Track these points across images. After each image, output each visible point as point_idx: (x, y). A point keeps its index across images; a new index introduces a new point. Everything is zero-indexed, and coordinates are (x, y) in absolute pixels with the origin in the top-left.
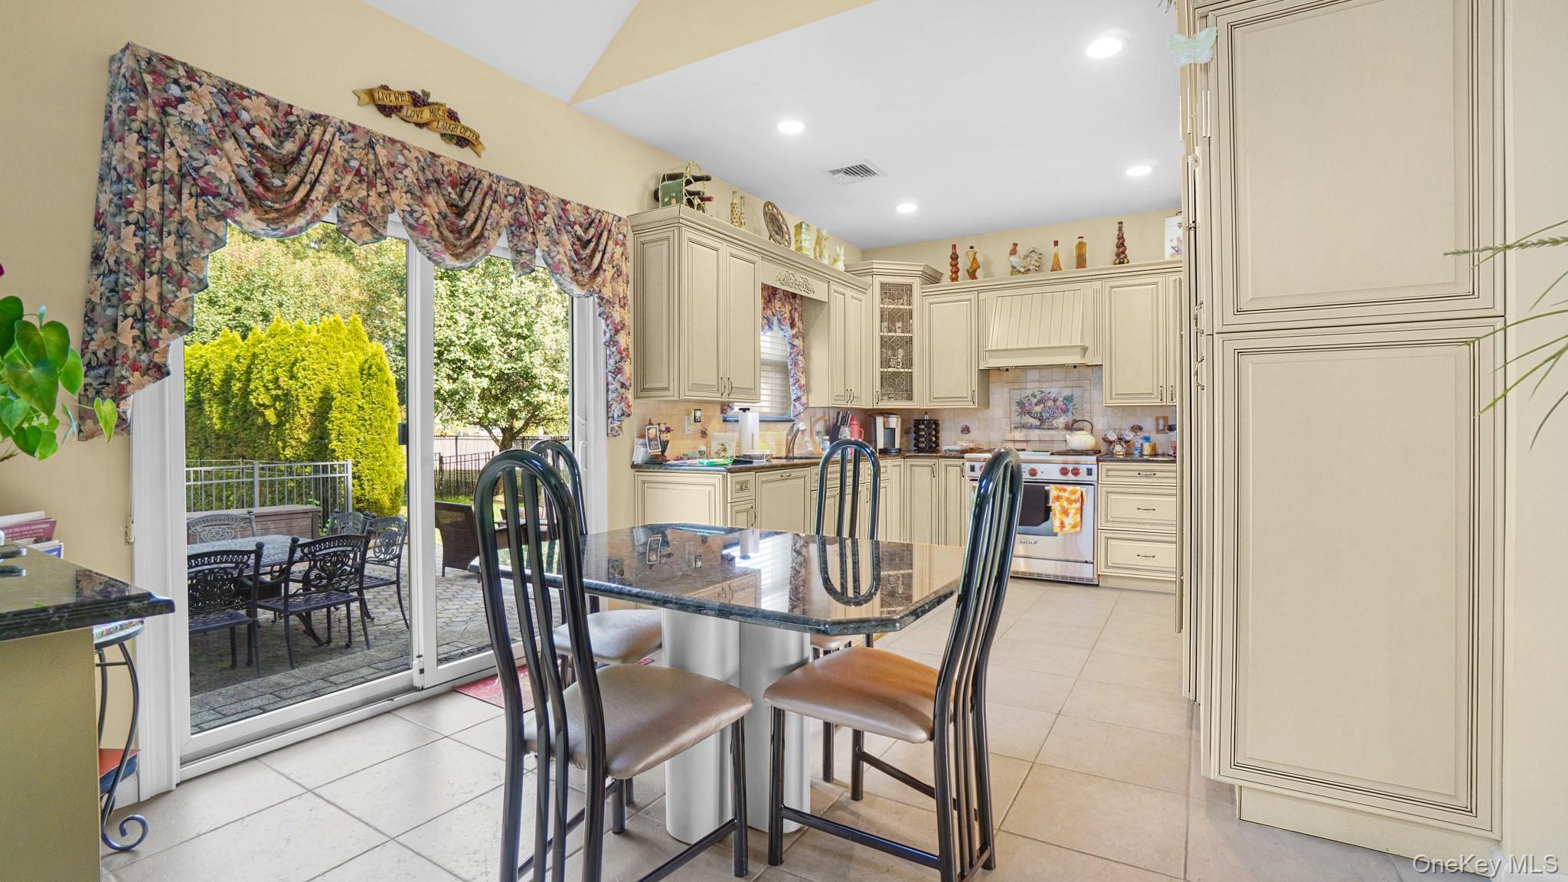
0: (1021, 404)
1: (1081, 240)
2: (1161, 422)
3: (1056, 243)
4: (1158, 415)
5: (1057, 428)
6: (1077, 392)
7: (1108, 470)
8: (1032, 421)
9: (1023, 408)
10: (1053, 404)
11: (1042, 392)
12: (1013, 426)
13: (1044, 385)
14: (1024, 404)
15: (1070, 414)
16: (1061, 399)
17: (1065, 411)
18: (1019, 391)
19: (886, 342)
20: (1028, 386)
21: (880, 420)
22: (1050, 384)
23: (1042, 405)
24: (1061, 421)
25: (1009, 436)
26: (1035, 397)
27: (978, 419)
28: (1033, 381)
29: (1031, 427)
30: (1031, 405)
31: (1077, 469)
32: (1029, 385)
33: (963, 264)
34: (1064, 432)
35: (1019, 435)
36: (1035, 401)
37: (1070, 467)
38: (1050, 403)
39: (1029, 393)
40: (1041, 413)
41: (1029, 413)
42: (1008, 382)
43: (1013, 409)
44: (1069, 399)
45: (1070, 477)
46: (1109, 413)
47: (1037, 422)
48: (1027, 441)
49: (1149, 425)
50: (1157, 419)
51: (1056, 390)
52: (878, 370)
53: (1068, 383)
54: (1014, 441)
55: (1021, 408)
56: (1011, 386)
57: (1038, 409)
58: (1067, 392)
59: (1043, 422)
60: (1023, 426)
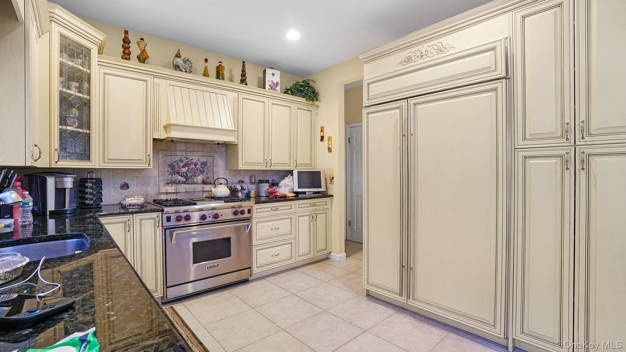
0: (171, 166)
1: (220, 63)
2: (253, 178)
3: (206, 60)
4: (251, 174)
5: (197, 183)
6: (210, 160)
7: (257, 209)
8: (180, 178)
9: (173, 169)
10: (194, 167)
11: (187, 159)
12: (166, 182)
13: (189, 154)
14: (174, 166)
15: (205, 174)
16: (200, 164)
17: (202, 172)
18: (170, 157)
19: (65, 98)
20: (177, 155)
22: (192, 154)
23: (187, 168)
24: (200, 178)
25: (164, 189)
26: (182, 161)
27: (137, 177)
28: (181, 151)
29: (179, 183)
30: (179, 167)
31: (243, 210)
32: (178, 153)
34: (202, 186)
35: (171, 189)
36: (182, 164)
37: (238, 210)
38: (192, 166)
39: (178, 158)
40: (186, 173)
41: (178, 173)
42: (161, 150)
43: (166, 170)
44: (204, 164)
45: (240, 216)
46: (227, 173)
47: (183, 179)
48: (176, 193)
49: (247, 180)
50: (251, 177)
51: (196, 157)
52: (56, 127)
53: (205, 154)
54: (167, 193)
55: (172, 169)
56: (165, 153)
57: (184, 170)
58: (203, 160)
59: (188, 180)
60: (174, 182)
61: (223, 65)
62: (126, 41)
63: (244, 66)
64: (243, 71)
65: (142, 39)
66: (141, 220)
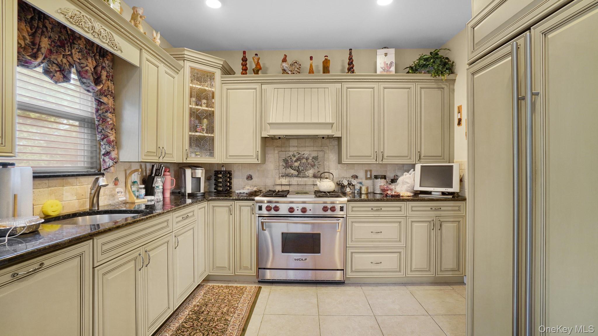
0: (286, 161)
1: (326, 58)
2: (369, 173)
3: (311, 58)
4: (366, 169)
5: (308, 177)
6: (320, 154)
7: (353, 207)
8: (292, 172)
9: (287, 164)
10: (305, 161)
11: (299, 154)
12: (280, 175)
13: (301, 149)
14: (287, 161)
15: (316, 167)
16: (311, 158)
17: (313, 166)
18: (284, 152)
19: (194, 112)
20: (290, 150)
21: (188, 172)
22: (304, 149)
23: (299, 162)
24: (311, 172)
25: (278, 182)
26: (294, 156)
27: (258, 170)
28: (294, 147)
29: (292, 176)
30: (292, 161)
31: (334, 207)
32: (291, 149)
33: (251, 65)
34: (313, 179)
35: (284, 181)
36: (294, 159)
37: (329, 206)
38: (304, 161)
39: (291, 154)
40: (298, 167)
41: (291, 167)
42: (277, 147)
43: (281, 164)
44: (315, 158)
45: (329, 213)
46: (339, 167)
47: (296, 173)
48: (289, 185)
49: (361, 174)
50: (366, 172)
51: (308, 152)
52: (187, 133)
53: (315, 149)
54: (282, 185)
55: (286, 163)
56: (280, 149)
57: (296, 164)
58: (314, 154)
59: (300, 173)
60: (287, 175)
61: (328, 58)
62: (245, 60)
63: (350, 54)
64: (351, 59)
65: (256, 55)
66: (240, 206)
